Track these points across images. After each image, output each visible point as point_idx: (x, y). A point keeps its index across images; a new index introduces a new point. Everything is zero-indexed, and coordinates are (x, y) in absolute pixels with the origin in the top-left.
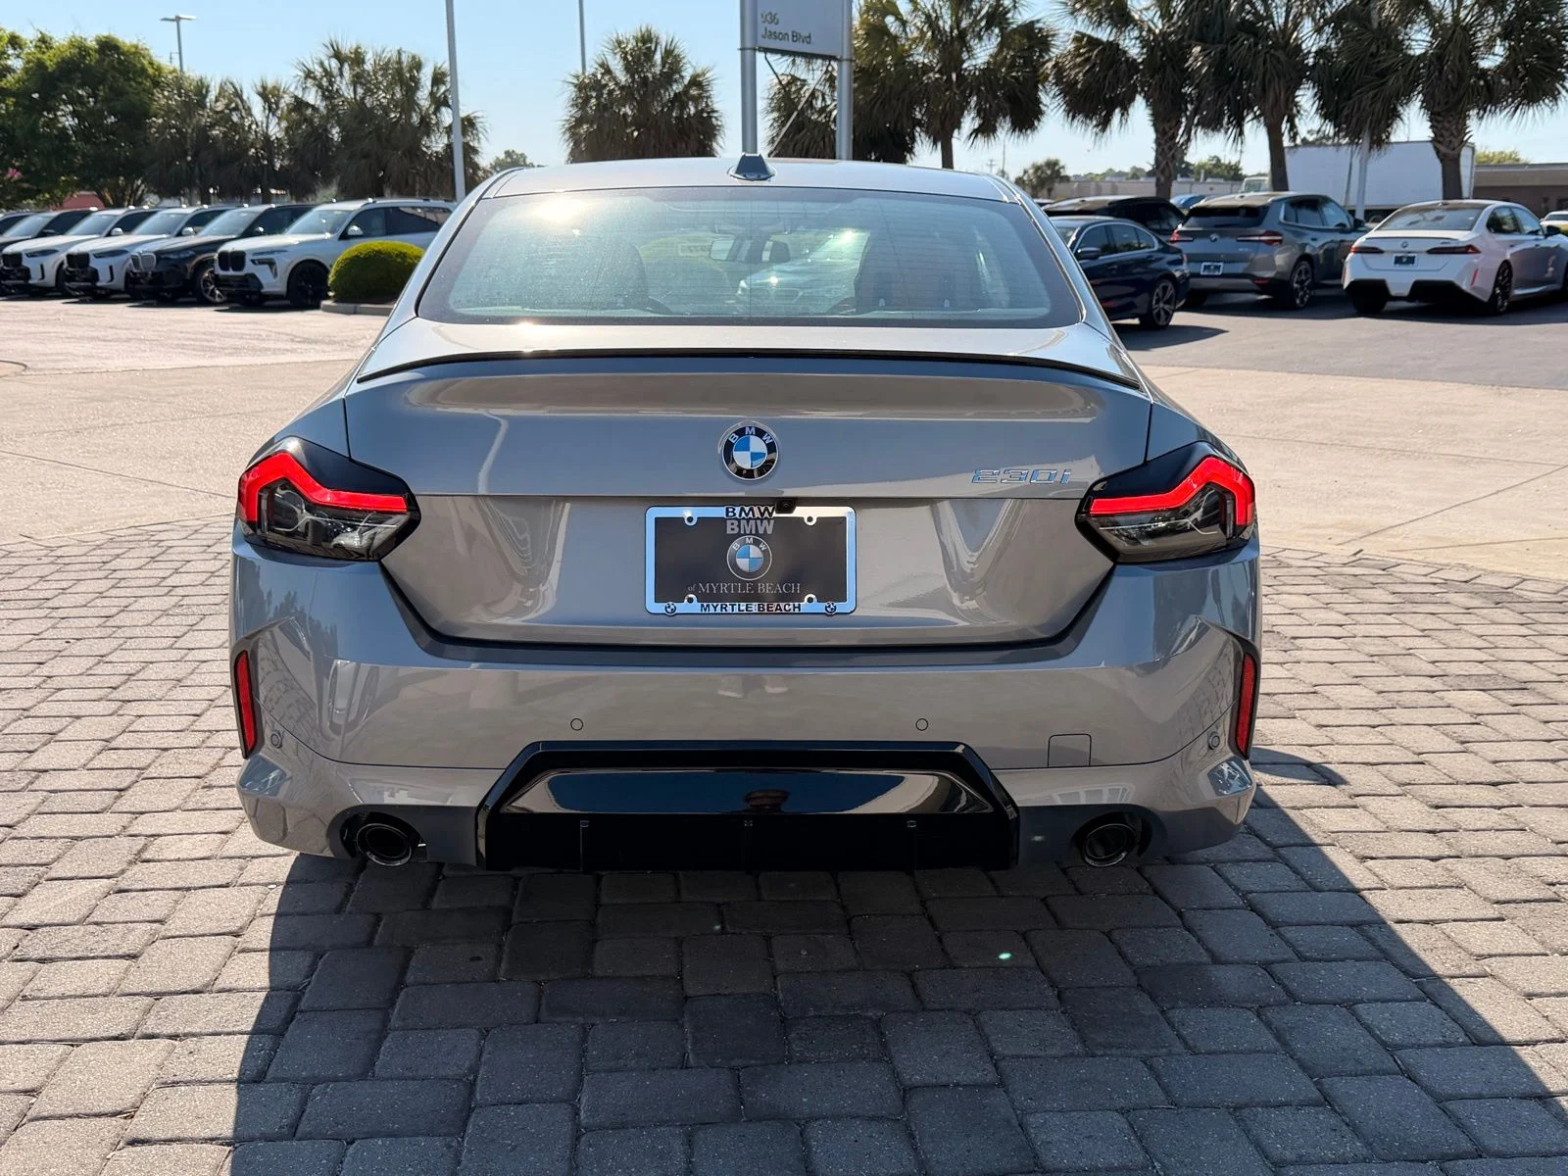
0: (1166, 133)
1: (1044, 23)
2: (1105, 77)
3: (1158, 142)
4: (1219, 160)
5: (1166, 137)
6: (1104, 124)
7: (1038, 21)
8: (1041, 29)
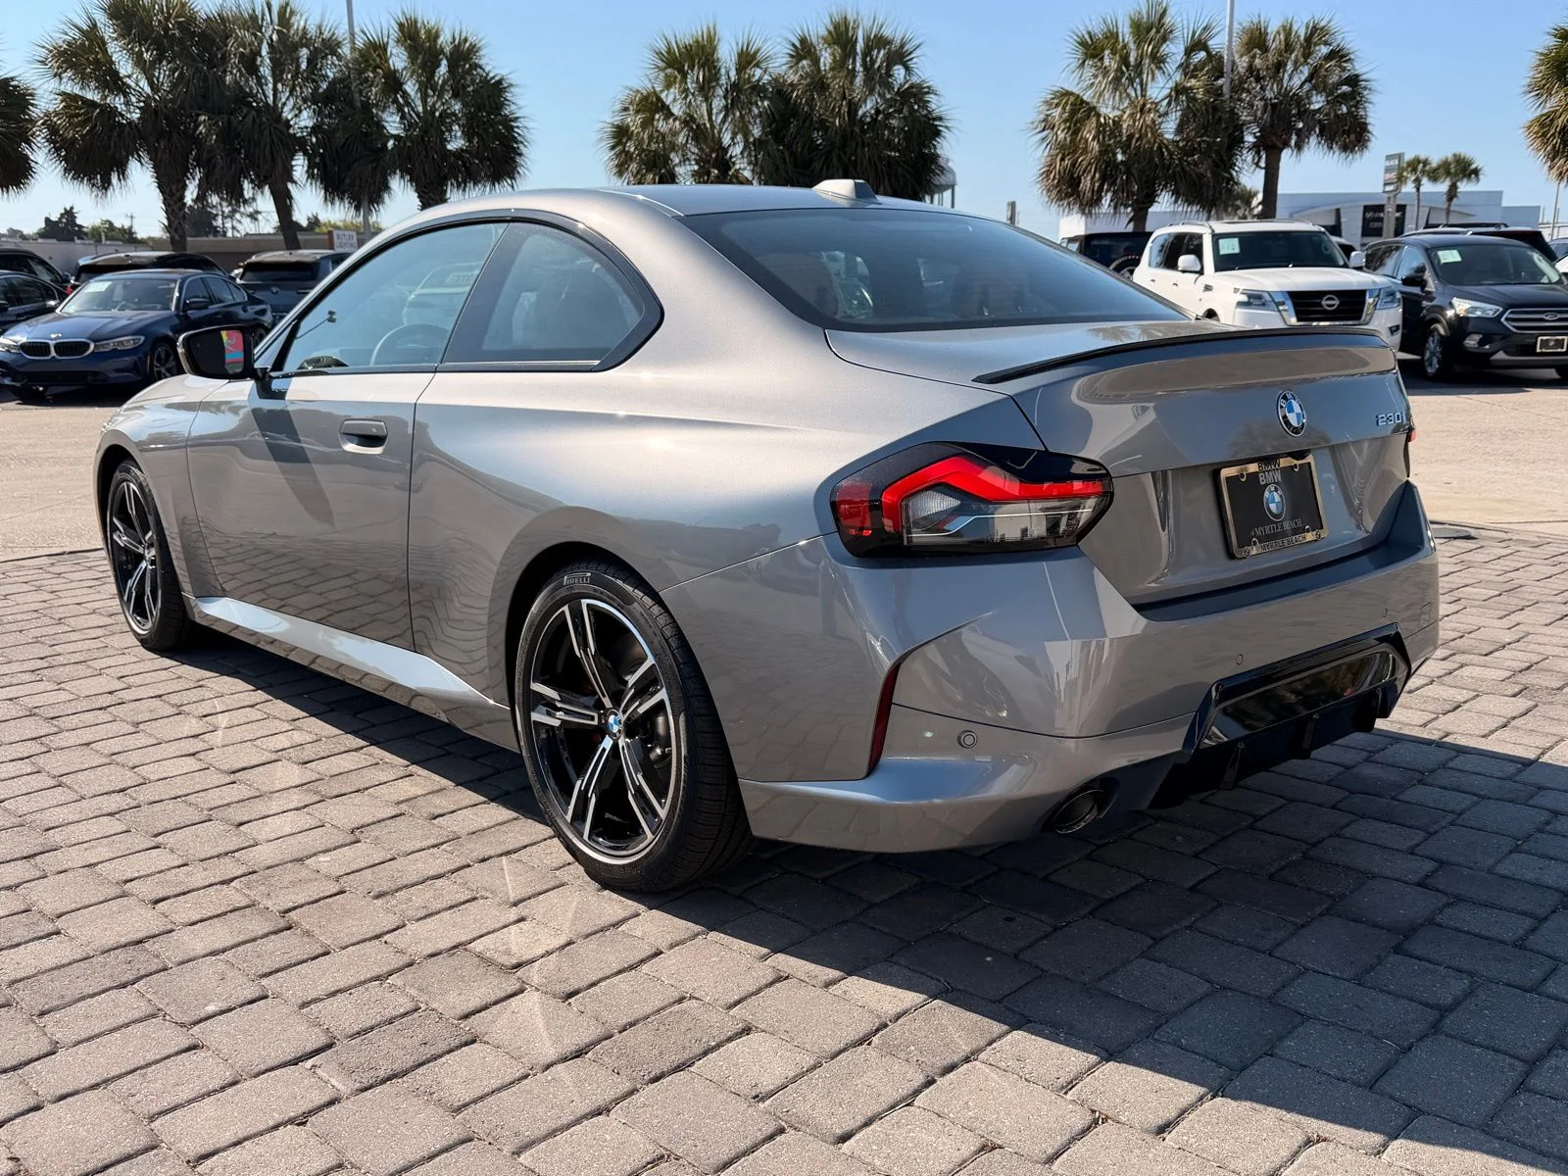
0: (173, 195)
1: (19, 81)
2: (110, 137)
3: (165, 202)
4: (111, 224)
5: (174, 198)
6: (106, 184)
7: (12, 79)
8: (15, 87)
